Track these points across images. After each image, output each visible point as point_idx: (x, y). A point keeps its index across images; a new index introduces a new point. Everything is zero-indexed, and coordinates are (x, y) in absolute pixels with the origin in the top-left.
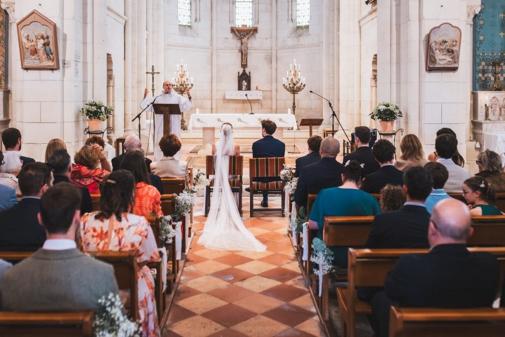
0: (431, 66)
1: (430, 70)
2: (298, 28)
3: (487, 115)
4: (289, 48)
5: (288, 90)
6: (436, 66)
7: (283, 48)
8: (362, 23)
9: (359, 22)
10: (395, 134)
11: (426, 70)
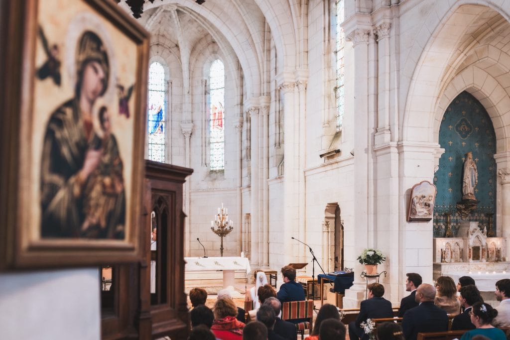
0: (412, 217)
1: (410, 220)
2: (212, 171)
3: (442, 257)
4: (203, 191)
5: (216, 232)
6: (416, 217)
7: (198, 191)
8: (307, 173)
9: (304, 172)
10: (378, 276)
11: (407, 220)
